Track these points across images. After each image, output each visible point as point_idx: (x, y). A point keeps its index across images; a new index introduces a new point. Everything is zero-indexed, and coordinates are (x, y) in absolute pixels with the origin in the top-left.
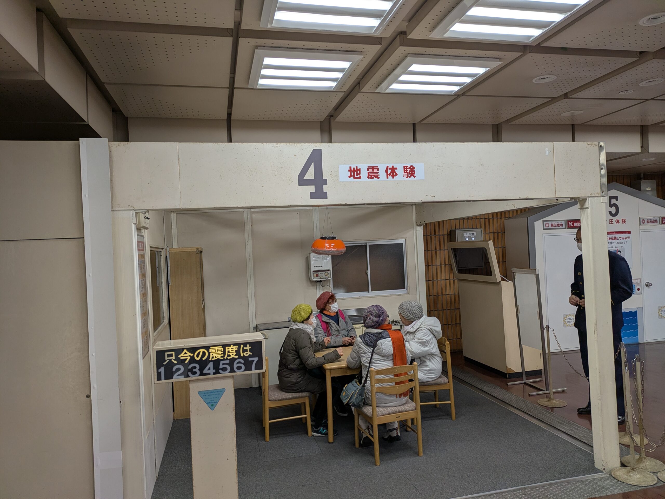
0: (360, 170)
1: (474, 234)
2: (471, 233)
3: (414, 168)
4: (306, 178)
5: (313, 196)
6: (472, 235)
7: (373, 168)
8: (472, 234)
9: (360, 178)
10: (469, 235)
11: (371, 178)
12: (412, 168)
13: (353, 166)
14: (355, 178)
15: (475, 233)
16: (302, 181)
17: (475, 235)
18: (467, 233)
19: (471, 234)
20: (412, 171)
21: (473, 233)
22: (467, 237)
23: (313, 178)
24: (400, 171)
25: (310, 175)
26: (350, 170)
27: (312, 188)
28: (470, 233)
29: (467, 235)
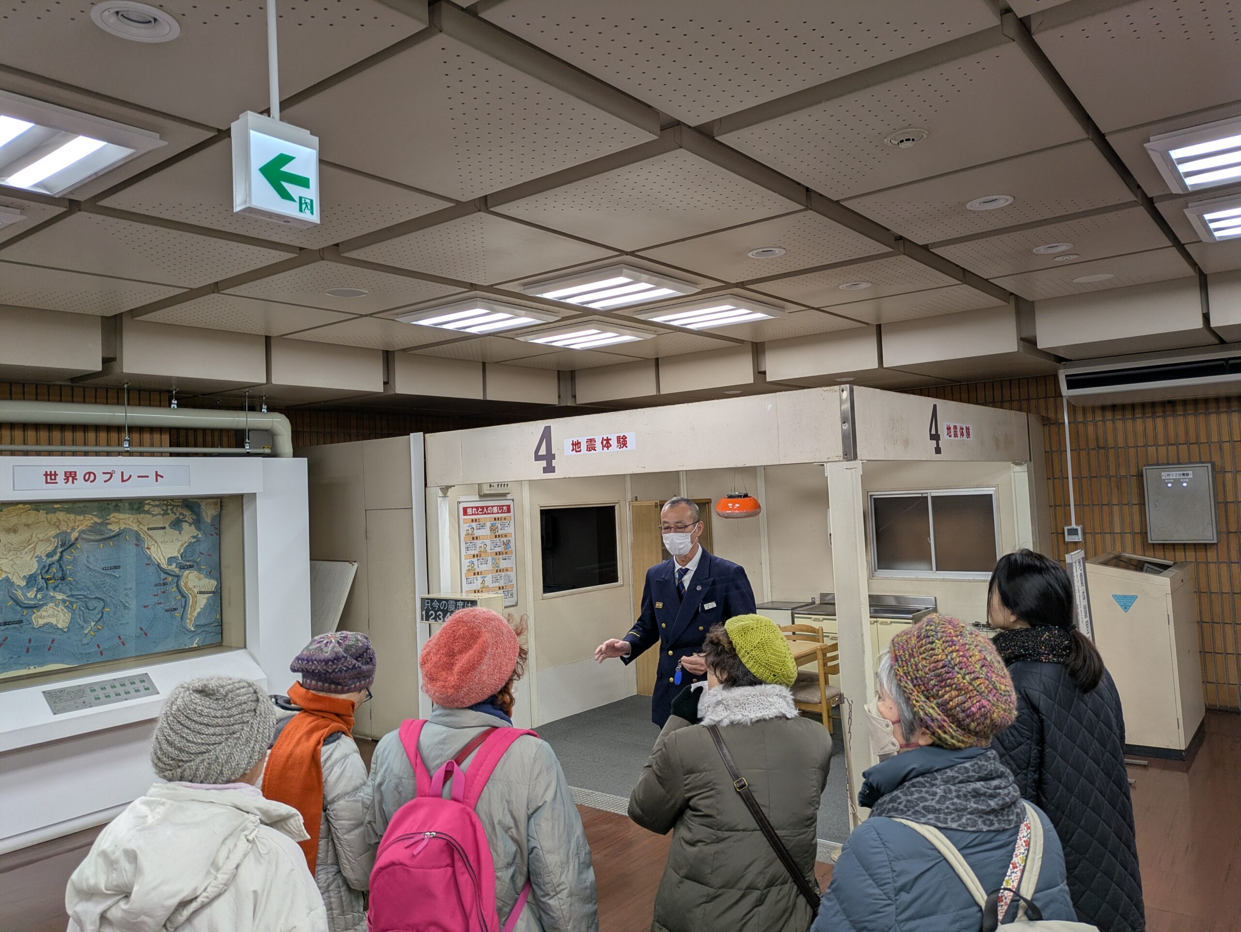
0: (580, 443)
1: (1187, 475)
2: (1181, 473)
3: (626, 438)
4: (540, 454)
5: (545, 470)
6: (1182, 477)
7: (591, 440)
8: (1183, 475)
9: (580, 451)
10: (1174, 477)
11: (590, 450)
12: (624, 438)
13: (575, 440)
14: (576, 451)
15: (1190, 472)
16: (538, 458)
17: (1191, 476)
18: (1171, 473)
19: (1180, 475)
20: (624, 441)
21: (1185, 472)
22: (1169, 481)
23: (545, 453)
24: (614, 442)
25: (543, 451)
26: (573, 444)
27: (544, 463)
28: (1178, 473)
29: (1171, 477)
